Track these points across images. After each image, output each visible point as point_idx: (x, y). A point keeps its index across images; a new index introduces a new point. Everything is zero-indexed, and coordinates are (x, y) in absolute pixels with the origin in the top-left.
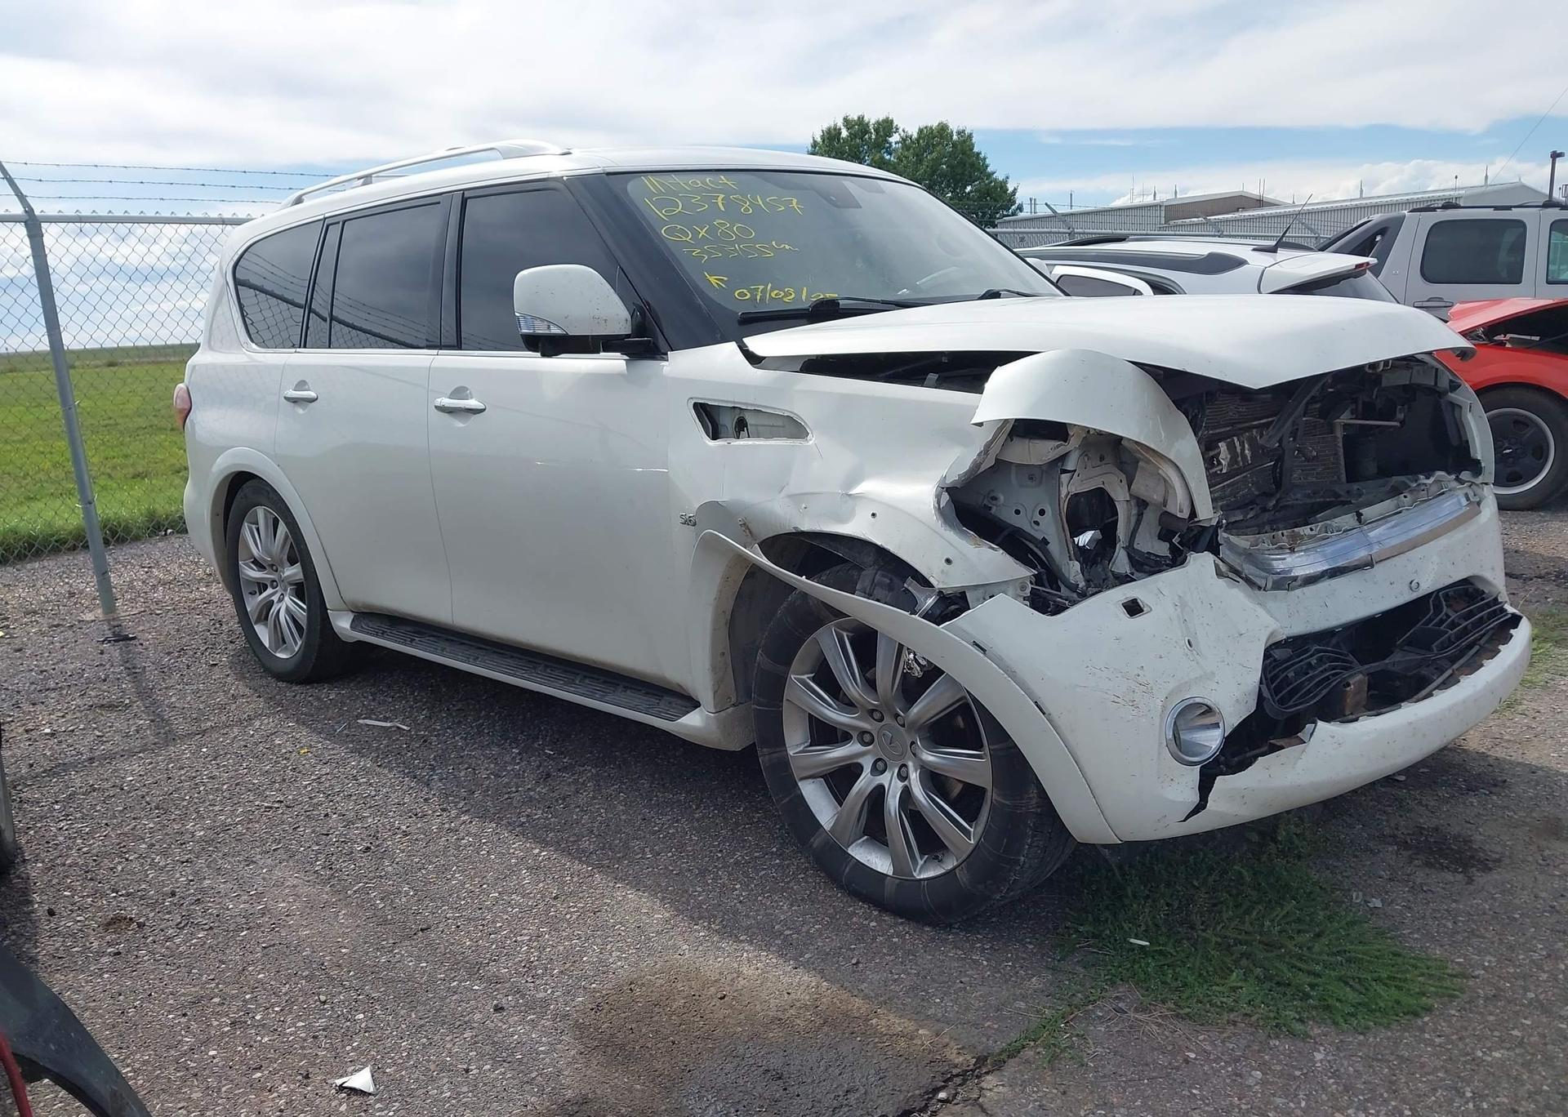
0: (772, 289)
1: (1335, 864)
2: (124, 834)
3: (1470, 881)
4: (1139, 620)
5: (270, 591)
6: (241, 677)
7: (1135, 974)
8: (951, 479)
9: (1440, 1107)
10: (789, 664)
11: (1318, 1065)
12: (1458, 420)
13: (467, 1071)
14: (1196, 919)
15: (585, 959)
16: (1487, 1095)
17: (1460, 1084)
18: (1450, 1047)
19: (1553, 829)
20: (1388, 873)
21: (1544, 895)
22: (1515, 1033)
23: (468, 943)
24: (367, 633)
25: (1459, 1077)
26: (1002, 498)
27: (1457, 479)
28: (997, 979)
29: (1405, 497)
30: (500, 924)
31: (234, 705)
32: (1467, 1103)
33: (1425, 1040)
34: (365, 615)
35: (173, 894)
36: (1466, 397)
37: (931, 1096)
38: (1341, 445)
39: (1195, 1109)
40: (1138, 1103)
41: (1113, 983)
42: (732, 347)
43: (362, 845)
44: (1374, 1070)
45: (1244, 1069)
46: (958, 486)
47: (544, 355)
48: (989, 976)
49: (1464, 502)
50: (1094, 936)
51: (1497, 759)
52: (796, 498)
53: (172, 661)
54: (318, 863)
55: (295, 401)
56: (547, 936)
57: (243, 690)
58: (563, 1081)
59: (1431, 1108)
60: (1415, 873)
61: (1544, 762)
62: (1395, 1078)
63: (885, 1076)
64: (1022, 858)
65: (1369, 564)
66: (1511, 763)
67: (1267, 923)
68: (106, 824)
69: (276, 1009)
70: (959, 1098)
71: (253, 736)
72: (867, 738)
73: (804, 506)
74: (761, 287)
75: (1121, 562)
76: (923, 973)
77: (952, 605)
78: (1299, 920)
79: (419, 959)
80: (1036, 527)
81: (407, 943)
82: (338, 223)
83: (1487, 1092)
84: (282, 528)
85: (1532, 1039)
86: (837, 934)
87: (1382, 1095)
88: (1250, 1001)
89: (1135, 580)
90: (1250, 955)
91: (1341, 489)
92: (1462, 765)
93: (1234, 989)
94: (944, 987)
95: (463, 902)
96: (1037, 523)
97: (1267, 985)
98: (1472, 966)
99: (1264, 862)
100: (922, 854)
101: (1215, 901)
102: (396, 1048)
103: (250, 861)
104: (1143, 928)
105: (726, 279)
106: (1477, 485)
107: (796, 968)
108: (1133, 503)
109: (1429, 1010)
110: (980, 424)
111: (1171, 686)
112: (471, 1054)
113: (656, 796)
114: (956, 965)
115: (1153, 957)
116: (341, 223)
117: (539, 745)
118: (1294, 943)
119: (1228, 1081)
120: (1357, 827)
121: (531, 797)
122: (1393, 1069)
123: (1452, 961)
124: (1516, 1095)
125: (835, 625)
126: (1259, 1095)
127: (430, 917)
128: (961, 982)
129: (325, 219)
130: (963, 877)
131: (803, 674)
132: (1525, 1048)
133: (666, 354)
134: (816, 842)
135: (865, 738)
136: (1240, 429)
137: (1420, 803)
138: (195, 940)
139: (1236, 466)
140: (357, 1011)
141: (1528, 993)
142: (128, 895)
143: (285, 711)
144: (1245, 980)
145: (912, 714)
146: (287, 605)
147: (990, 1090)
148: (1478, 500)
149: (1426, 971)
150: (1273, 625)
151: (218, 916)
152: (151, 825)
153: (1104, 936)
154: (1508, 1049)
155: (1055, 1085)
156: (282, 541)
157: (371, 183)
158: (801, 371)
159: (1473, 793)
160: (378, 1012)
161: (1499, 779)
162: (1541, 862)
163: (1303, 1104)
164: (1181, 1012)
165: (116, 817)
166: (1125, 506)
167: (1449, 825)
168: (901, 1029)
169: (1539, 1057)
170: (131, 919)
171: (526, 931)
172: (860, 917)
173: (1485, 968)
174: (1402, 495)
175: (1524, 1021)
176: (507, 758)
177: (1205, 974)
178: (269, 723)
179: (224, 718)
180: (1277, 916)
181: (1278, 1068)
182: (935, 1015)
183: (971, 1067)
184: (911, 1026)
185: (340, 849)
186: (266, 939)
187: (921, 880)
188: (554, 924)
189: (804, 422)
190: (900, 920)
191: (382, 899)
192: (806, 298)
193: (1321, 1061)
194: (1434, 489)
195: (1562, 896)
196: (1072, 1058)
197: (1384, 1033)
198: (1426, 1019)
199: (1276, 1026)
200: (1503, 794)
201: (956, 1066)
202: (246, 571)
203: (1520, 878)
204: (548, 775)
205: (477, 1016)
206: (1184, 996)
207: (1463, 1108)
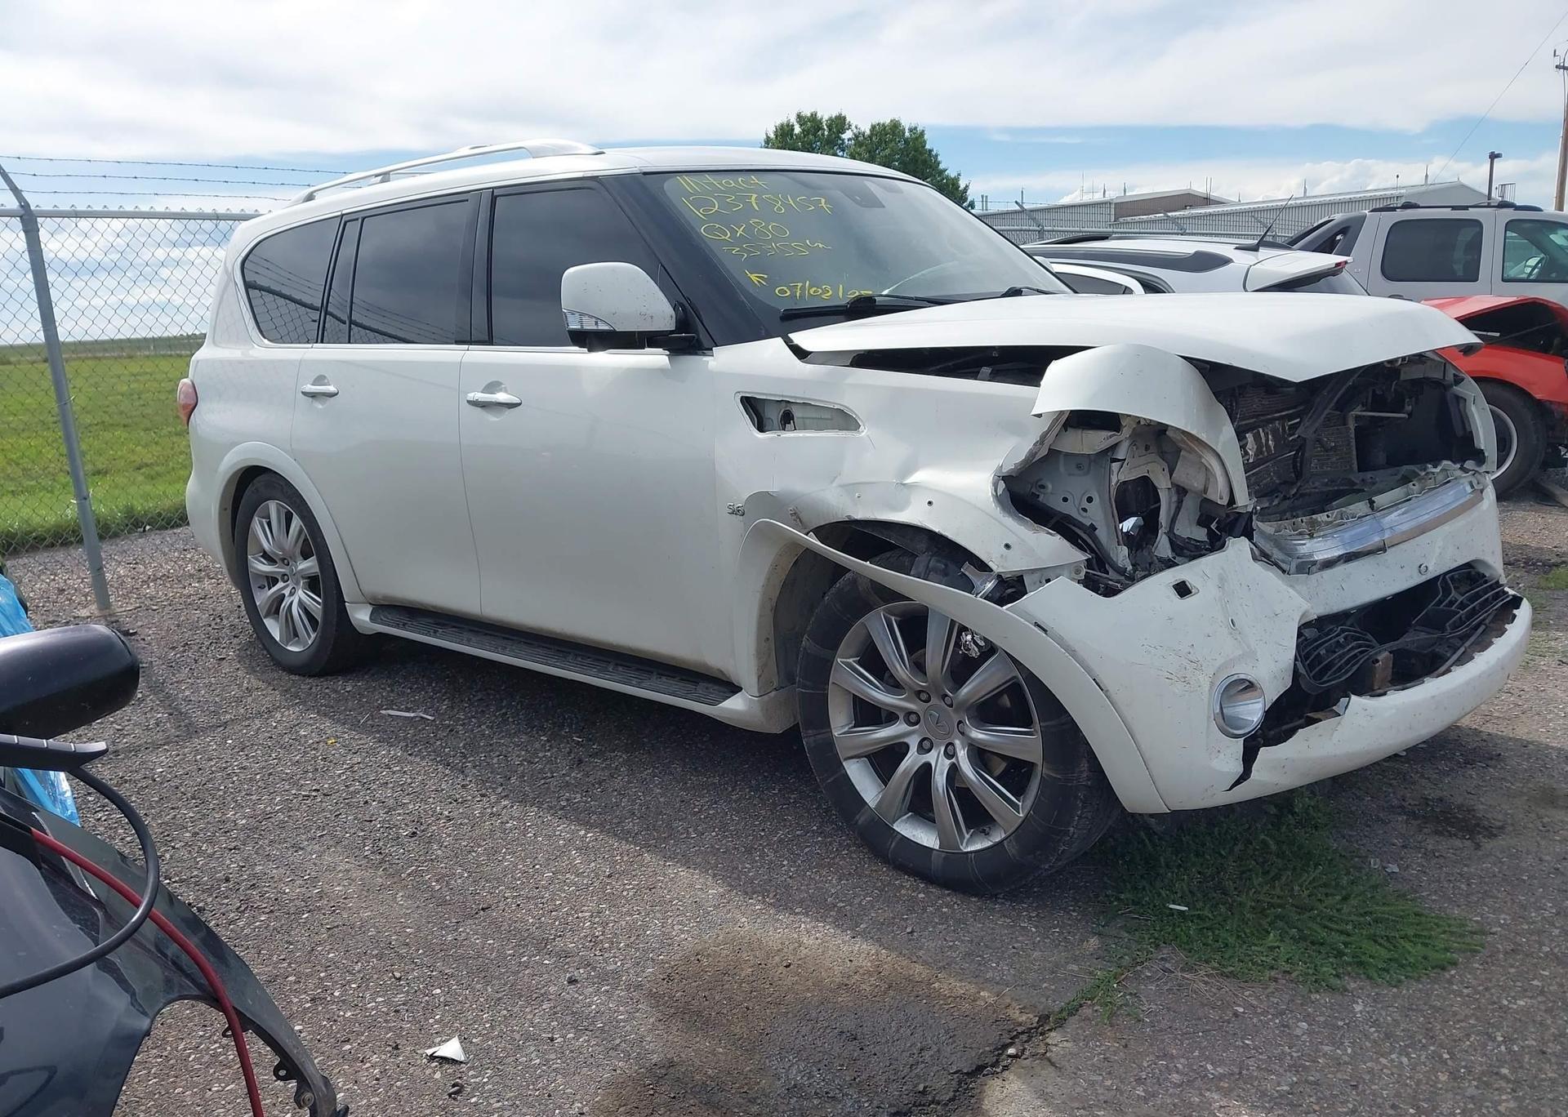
0: (811, 287)
1: (1350, 833)
2: (166, 823)
3: (1478, 847)
4: (1188, 600)
5: (280, 584)
6: (252, 670)
7: (1177, 937)
8: (1009, 467)
9: (1475, 1050)
10: (835, 647)
11: (1358, 1015)
12: (1463, 413)
13: (552, 1039)
14: (1228, 884)
15: (648, 932)
16: (1517, 1039)
17: (1490, 1030)
18: (1478, 996)
19: (1550, 798)
20: (1401, 841)
21: (1548, 858)
22: (1535, 983)
23: (531, 921)
24: (388, 625)
25: (1489, 1024)
26: (1050, 486)
27: (1462, 468)
28: (1048, 945)
29: (1414, 485)
30: (560, 902)
31: (250, 698)
32: (1499, 1046)
33: (1454, 992)
34: (384, 608)
35: (227, 880)
36: (1470, 390)
37: (1000, 1052)
38: (1353, 436)
39: (1250, 1057)
40: (1196, 1054)
41: (1157, 946)
42: (778, 342)
43: (407, 830)
44: (1410, 1019)
45: (1290, 1021)
46: (1014, 475)
47: (590, 351)
48: (1039, 941)
49: (1469, 489)
50: (1134, 903)
51: (1489, 734)
52: (850, 488)
53: (178, 655)
54: (366, 848)
55: (313, 396)
56: (607, 912)
57: (255, 683)
58: (647, 1047)
59: (1466, 1051)
60: (1425, 840)
61: (1533, 737)
62: (1430, 1026)
63: (954, 1035)
64: (1072, 829)
65: (1382, 549)
66: (1502, 738)
67: (1297, 888)
68: (145, 814)
69: (353, 986)
70: (1027, 1053)
71: (275, 727)
72: (913, 718)
73: (857, 495)
74: (800, 285)
75: (1163, 548)
76: (976, 940)
77: (1011, 589)
78: (1325, 885)
79: (485, 936)
80: (1085, 514)
81: (470, 922)
82: (357, 219)
83: (1516, 1036)
84: (296, 522)
85: (1551, 988)
86: (888, 906)
87: (1420, 1041)
88: (1288, 959)
89: (1178, 565)
90: (1284, 917)
91: (1356, 477)
92: (1458, 740)
93: (1272, 949)
94: (997, 952)
95: (518, 882)
96: (1085, 510)
97: (1303, 944)
98: (1489, 924)
99: (1285, 833)
100: (968, 828)
101: (1245, 869)
102: (477, 1019)
103: (297, 848)
104: (1179, 895)
105: (766, 276)
106: (1480, 473)
107: (854, 937)
108: (1173, 490)
109: (1454, 964)
110: (1040, 416)
111: (1218, 664)
112: (552, 1024)
113: (690, 779)
114: (1006, 931)
115: (1192, 922)
116: (360, 220)
117: (566, 732)
118: (1324, 905)
119: (1277, 1032)
120: (1367, 799)
121: (567, 782)
122: (1428, 1018)
123: (1470, 920)
124: (1543, 1039)
125: (884, 610)
126: (1308, 1044)
127: (489, 897)
128: (1014, 948)
129: (343, 215)
130: (1012, 849)
131: (849, 658)
132: (1546, 997)
133: (712, 349)
134: (862, 819)
135: (911, 718)
136: (1262, 421)
137: (1422, 776)
138: (258, 923)
139: (1261, 456)
140: (432, 986)
141: (1543, 947)
142: (182, 881)
143: (304, 703)
144: (1282, 941)
145: (963, 693)
146: (299, 597)
147: (1056, 1045)
148: (1482, 487)
149: (1447, 929)
150: (1306, 606)
151: (276, 900)
152: (191, 815)
153: (1144, 903)
154: (1531, 998)
155: (1117, 1040)
156: (296, 533)
157: (389, 181)
158: (852, 365)
159: (1471, 767)
160: (454, 987)
161: (1494, 753)
162: (1541, 828)
163: (1349, 1051)
164: (1224, 970)
165: (153, 808)
166: (1167, 492)
167: (1452, 796)
168: (963, 992)
169: (1560, 1004)
170: (190, 904)
171: (586, 908)
172: (908, 889)
173: (1501, 926)
174: (1411, 483)
175: (1542, 972)
176: (537, 745)
177: (1243, 936)
178: (291, 715)
179: (242, 711)
180: (1305, 881)
181: (1322, 1019)
182: (993, 978)
183: (1035, 1025)
184: (973, 989)
185: (386, 834)
186: (329, 921)
187: (968, 852)
188: (613, 900)
189: (855, 414)
190: (947, 892)
191: (437, 881)
192: (843, 294)
193: (1361, 1012)
194: (1440, 478)
195: (1565, 859)
196: (1129, 1015)
197: (1415, 986)
198: (1453, 972)
199: (1316, 981)
200: (1499, 767)
201: (1020, 1024)
202: (255, 565)
203: (1523, 843)
204: (580, 761)
205: (552, 989)
206: (1227, 956)
207: (1496, 1051)
